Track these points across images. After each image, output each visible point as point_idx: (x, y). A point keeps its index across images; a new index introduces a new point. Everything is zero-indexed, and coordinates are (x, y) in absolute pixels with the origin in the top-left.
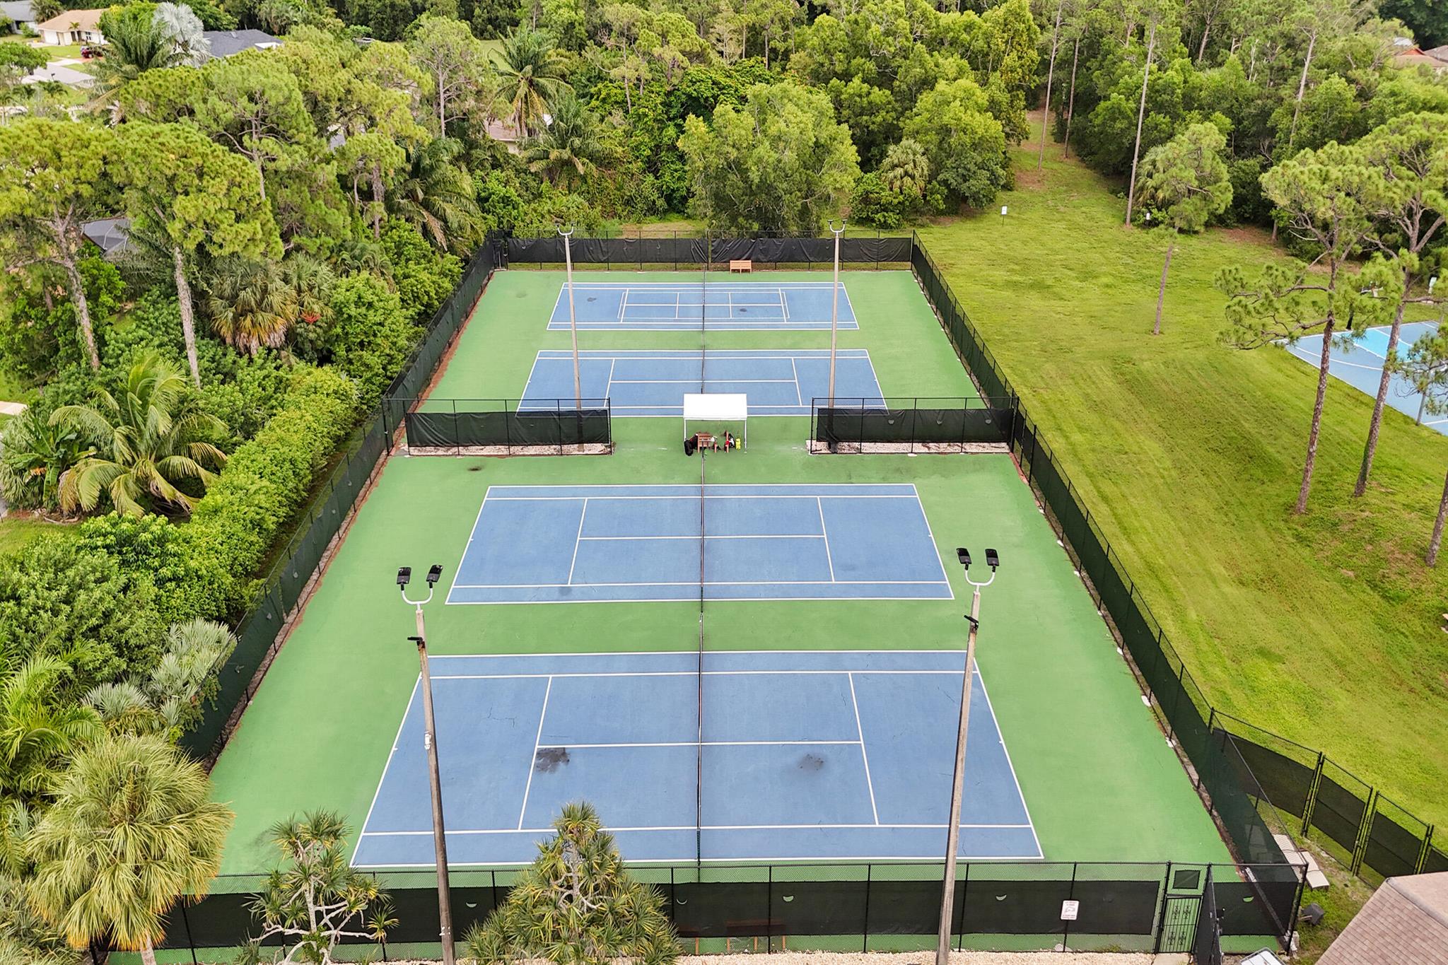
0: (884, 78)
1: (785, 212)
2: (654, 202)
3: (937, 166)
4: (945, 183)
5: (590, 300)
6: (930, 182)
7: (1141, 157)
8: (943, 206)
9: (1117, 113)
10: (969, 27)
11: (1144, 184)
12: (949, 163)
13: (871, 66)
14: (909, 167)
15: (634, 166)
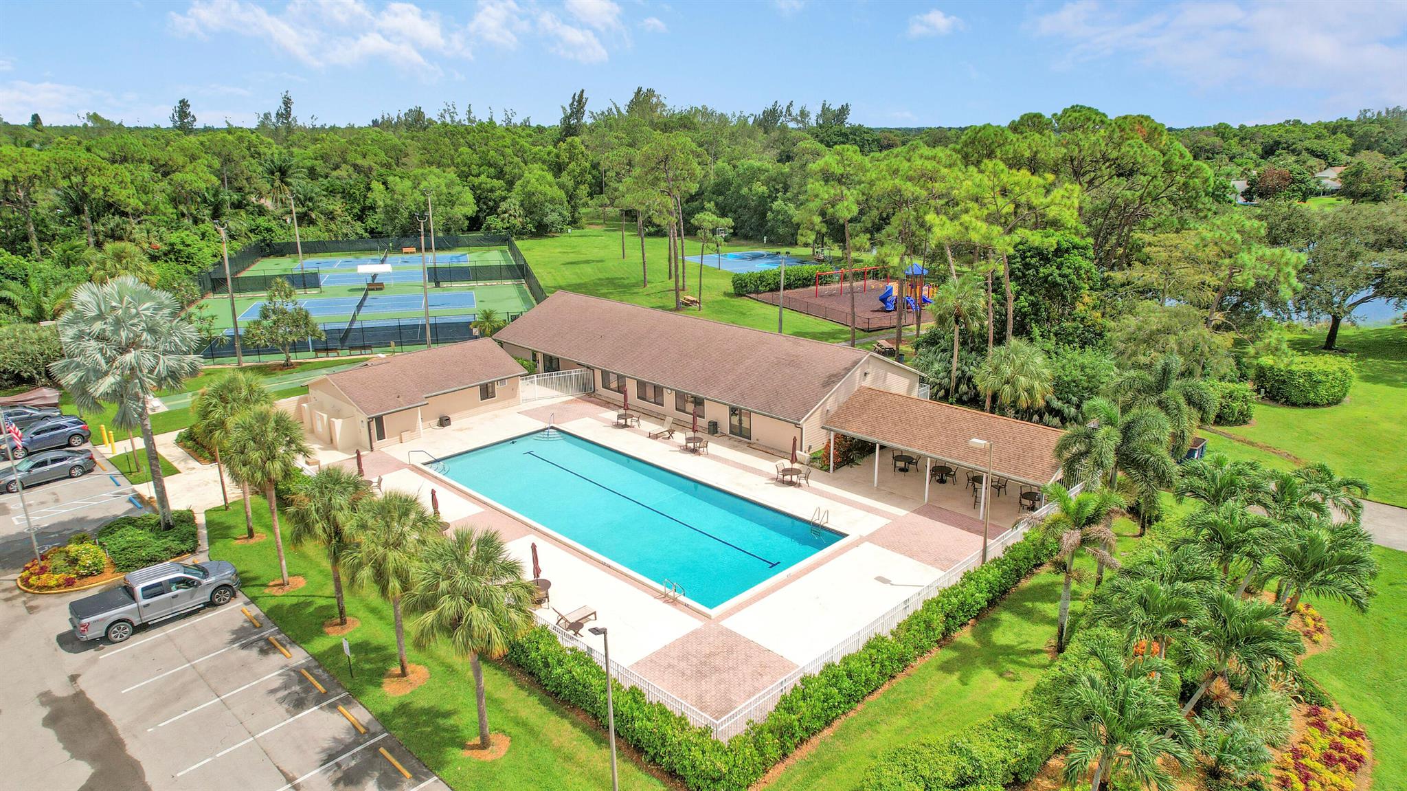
2: (361, 235)
3: (527, 213)
4: (535, 220)
6: (525, 218)
8: (533, 230)
12: (535, 210)
14: (512, 212)
15: (349, 218)
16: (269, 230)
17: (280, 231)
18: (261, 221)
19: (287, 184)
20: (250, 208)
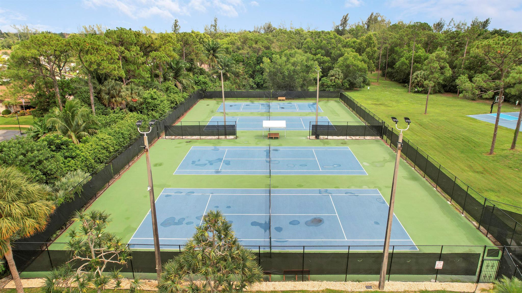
0: (328, 54)
1: (297, 85)
2: (253, 86)
3: (346, 76)
4: (349, 81)
5: (231, 106)
6: (344, 80)
7: (412, 74)
8: (348, 87)
9: (403, 64)
10: (354, 42)
11: (414, 81)
12: (350, 75)
13: (323, 51)
14: (337, 76)
15: (246, 76)
16: (205, 83)
17: (210, 84)
18: (201, 78)
19: (217, 57)
20: (196, 70)
